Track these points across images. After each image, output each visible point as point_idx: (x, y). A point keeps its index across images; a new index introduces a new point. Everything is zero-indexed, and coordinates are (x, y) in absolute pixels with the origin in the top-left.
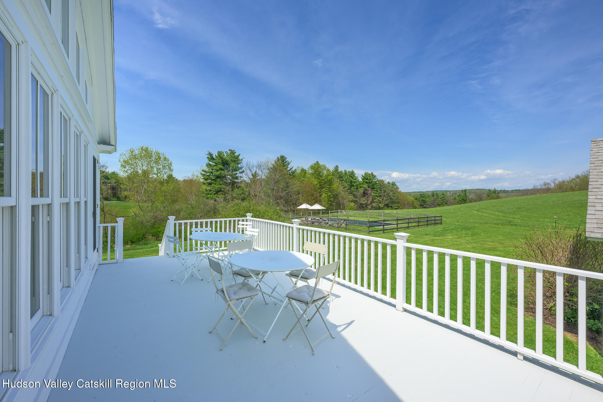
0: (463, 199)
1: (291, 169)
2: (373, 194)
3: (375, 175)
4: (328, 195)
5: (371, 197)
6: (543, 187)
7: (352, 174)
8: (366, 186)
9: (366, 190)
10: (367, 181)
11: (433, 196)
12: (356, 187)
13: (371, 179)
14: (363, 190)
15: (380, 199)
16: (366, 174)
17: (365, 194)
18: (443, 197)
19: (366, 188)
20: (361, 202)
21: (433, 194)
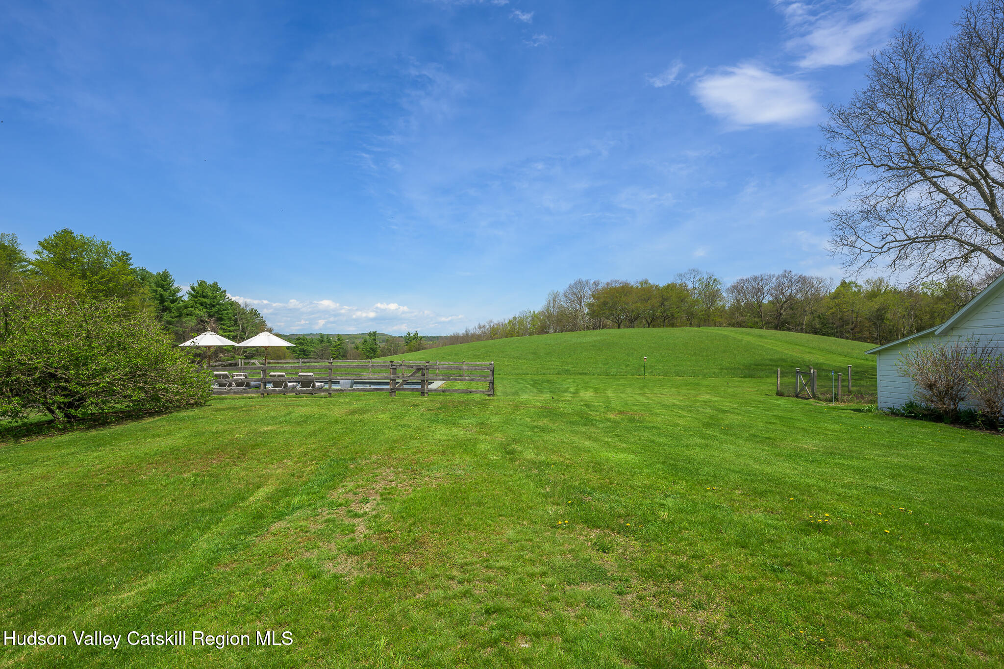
0: (371, 349)
3: (223, 289)
6: (478, 332)
8: (202, 312)
9: (203, 321)
10: (205, 300)
11: (322, 341)
12: (176, 314)
13: (215, 298)
16: (200, 283)
18: (339, 345)
21: (322, 339)
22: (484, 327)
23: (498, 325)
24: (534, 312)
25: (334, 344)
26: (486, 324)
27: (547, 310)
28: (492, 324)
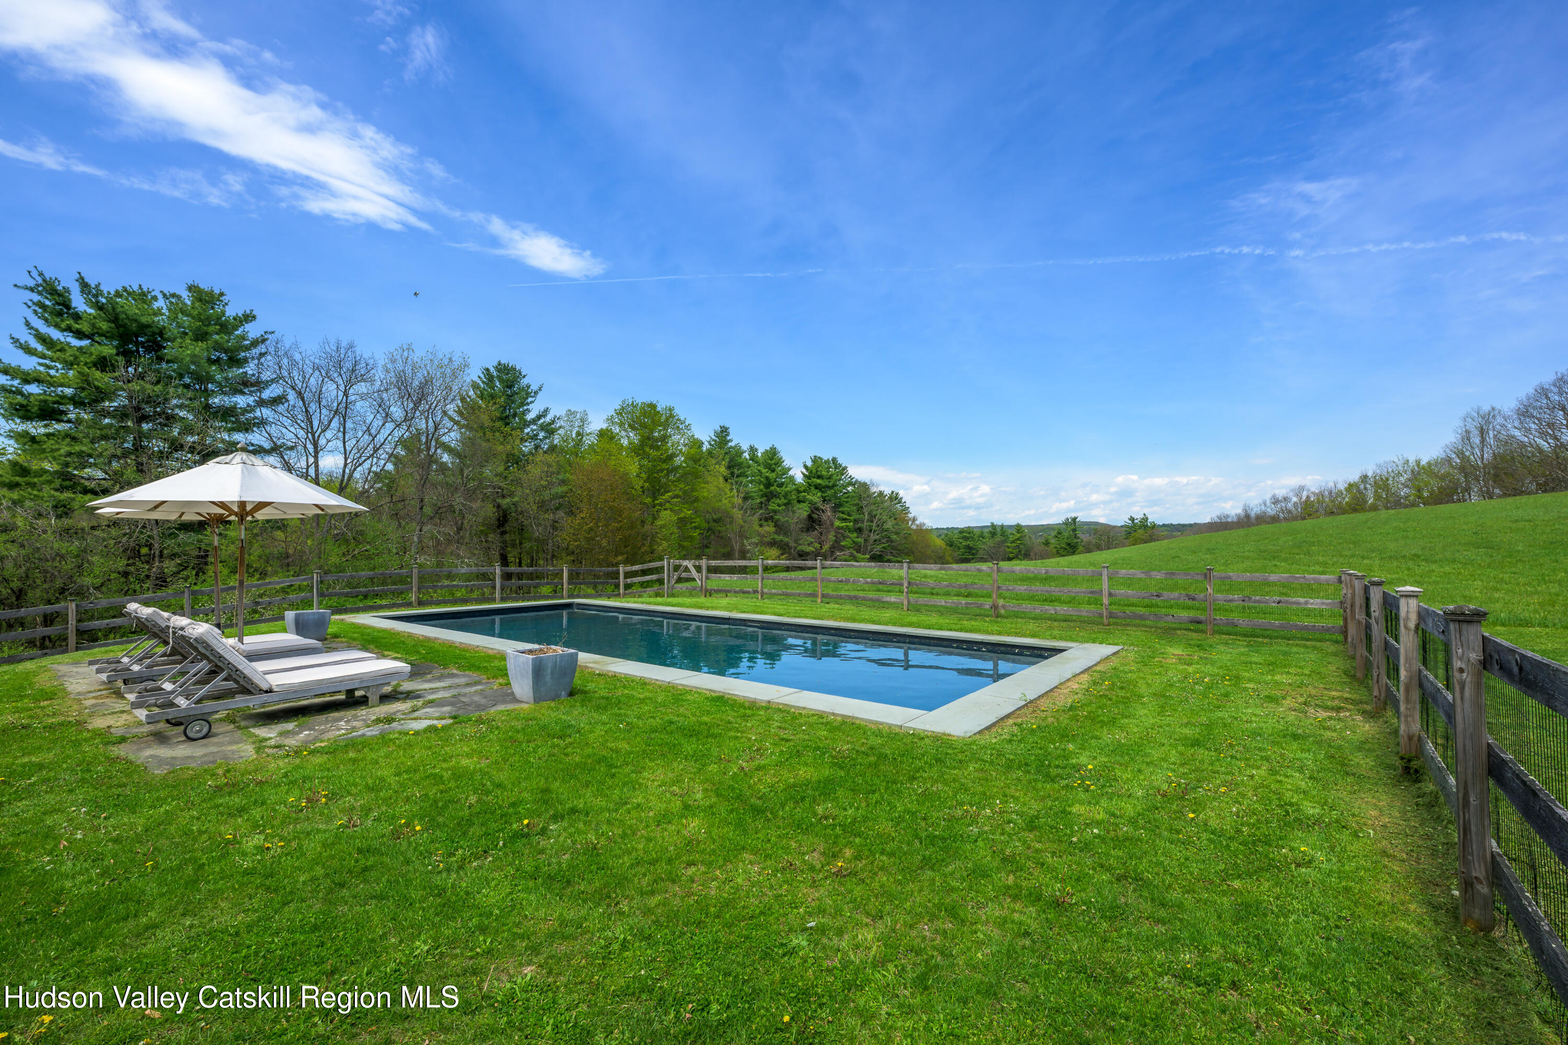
0: (1069, 544)
1: (539, 417)
2: (837, 523)
3: (843, 466)
4: (682, 515)
5: (833, 533)
6: (1271, 510)
7: (772, 459)
8: (815, 497)
9: (817, 509)
10: (819, 481)
11: (993, 535)
12: (784, 501)
13: (830, 477)
14: (807, 509)
15: (859, 540)
16: (815, 460)
17: (812, 522)
18: (1018, 539)
19: (816, 503)
20: (799, 548)
21: (994, 530)
22: (1286, 499)
23: (1320, 495)
24: (1418, 462)
25: (1011, 538)
26: (1291, 495)
27: (1460, 454)
28: (1305, 494)
